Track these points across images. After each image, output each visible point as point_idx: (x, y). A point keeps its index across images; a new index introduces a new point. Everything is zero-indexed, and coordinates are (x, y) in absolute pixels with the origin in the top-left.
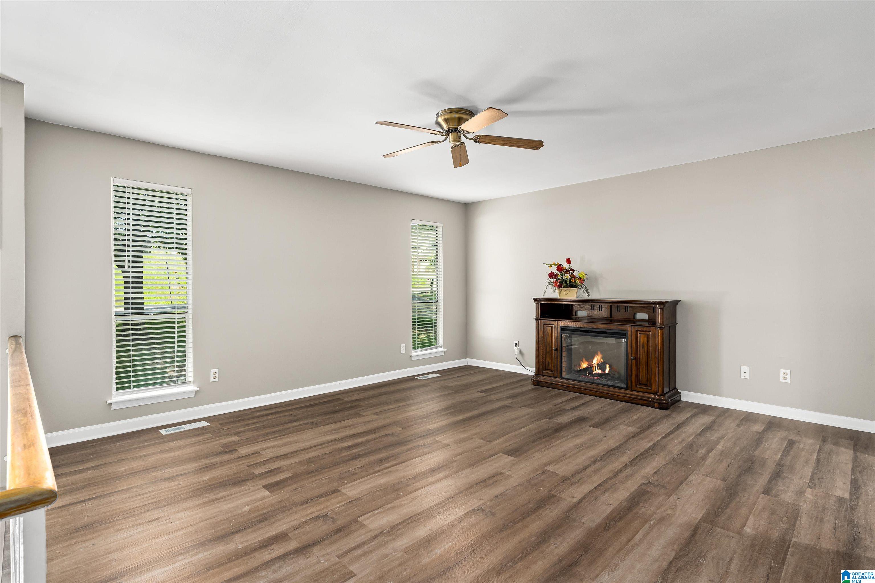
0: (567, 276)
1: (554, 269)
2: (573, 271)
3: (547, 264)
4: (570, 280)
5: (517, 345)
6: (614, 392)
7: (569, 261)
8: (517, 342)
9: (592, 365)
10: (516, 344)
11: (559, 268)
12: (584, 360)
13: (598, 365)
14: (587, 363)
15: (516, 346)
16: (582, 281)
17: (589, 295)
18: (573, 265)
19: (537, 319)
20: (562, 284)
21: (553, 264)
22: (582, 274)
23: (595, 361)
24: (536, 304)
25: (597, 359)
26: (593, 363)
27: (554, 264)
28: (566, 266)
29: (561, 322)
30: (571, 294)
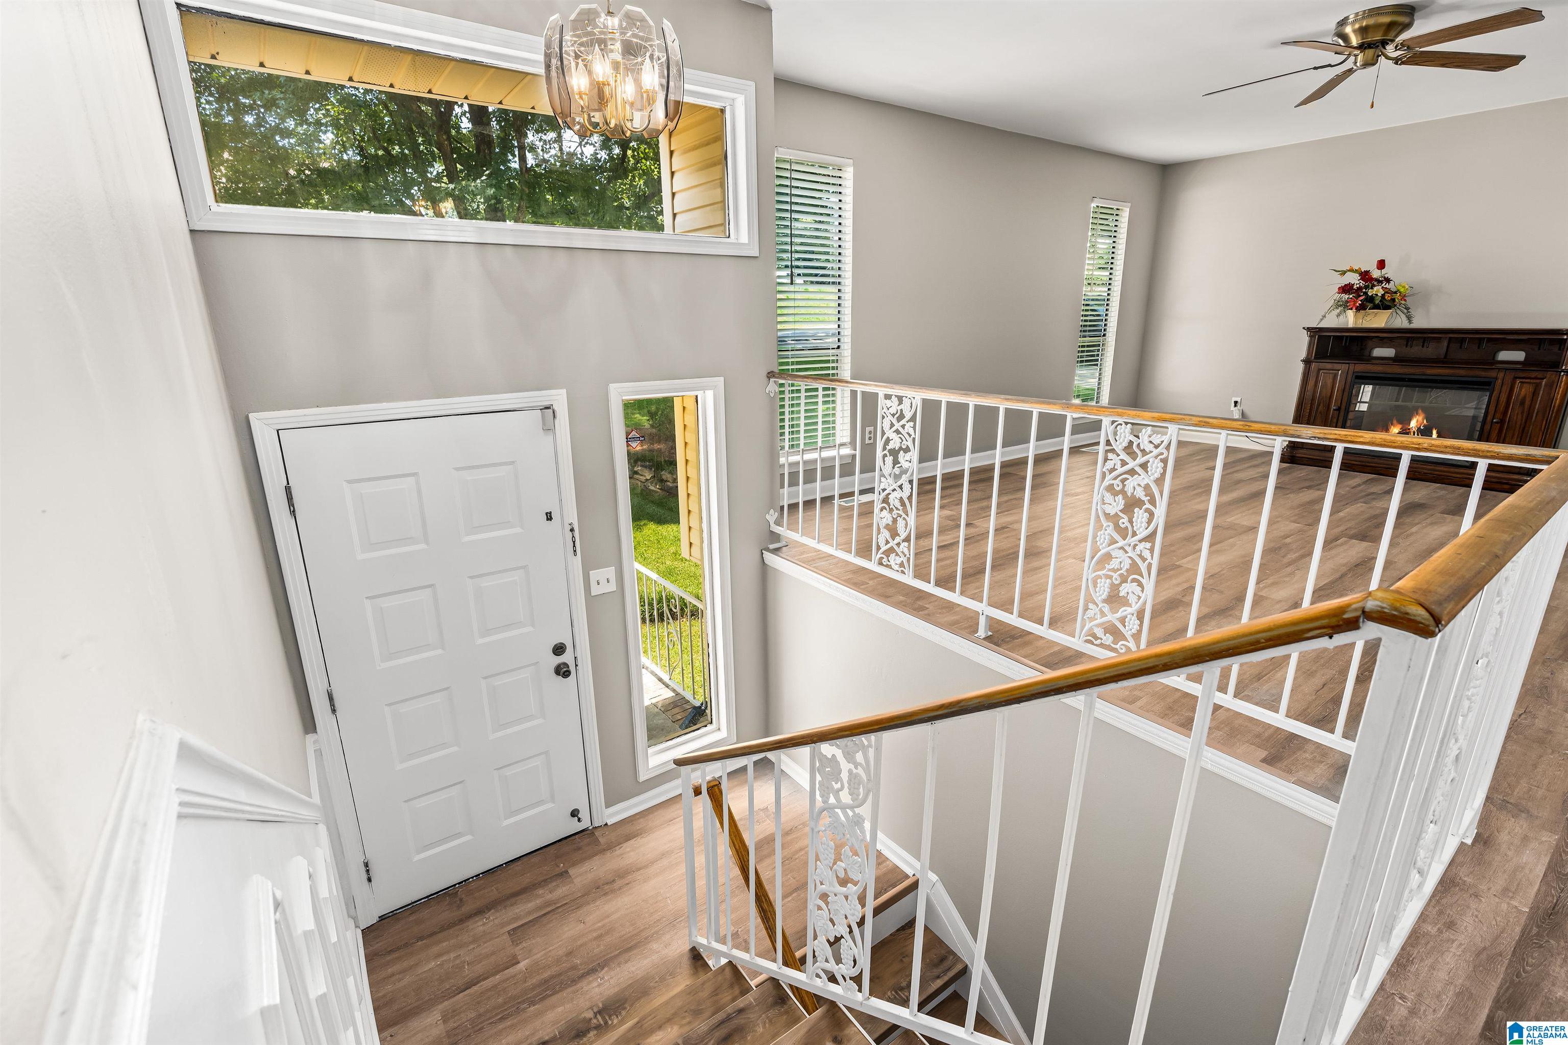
0: (1378, 291)
1: (1354, 279)
2: (1388, 280)
3: (1336, 271)
4: (1383, 296)
5: (1238, 405)
6: (1444, 472)
7: (1381, 264)
8: (1238, 399)
9: (1409, 429)
10: (1236, 403)
11: (1365, 275)
12: (1395, 422)
13: (1419, 429)
14: (1400, 426)
15: (1235, 406)
16: (1404, 297)
17: (1410, 322)
18: (1387, 272)
19: (1307, 362)
20: (1368, 303)
21: (1349, 271)
22: (1404, 287)
23: (1413, 424)
24: (1311, 337)
25: (1417, 421)
26: (1411, 426)
27: (1351, 270)
28: (1376, 274)
29: (1357, 365)
30: (1379, 320)
